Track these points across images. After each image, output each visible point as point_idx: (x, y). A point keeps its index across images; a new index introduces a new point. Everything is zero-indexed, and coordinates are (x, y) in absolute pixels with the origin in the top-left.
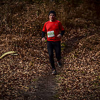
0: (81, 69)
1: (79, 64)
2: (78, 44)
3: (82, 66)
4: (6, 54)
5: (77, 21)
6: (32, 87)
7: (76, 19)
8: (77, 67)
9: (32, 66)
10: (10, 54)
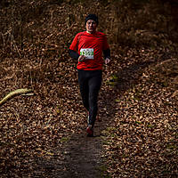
0: (147, 119)
1: (142, 111)
2: (142, 75)
3: (147, 115)
4: (12, 93)
5: (139, 35)
6: (59, 153)
7: (138, 32)
8: (139, 116)
9: (58, 114)
10: (19, 94)
